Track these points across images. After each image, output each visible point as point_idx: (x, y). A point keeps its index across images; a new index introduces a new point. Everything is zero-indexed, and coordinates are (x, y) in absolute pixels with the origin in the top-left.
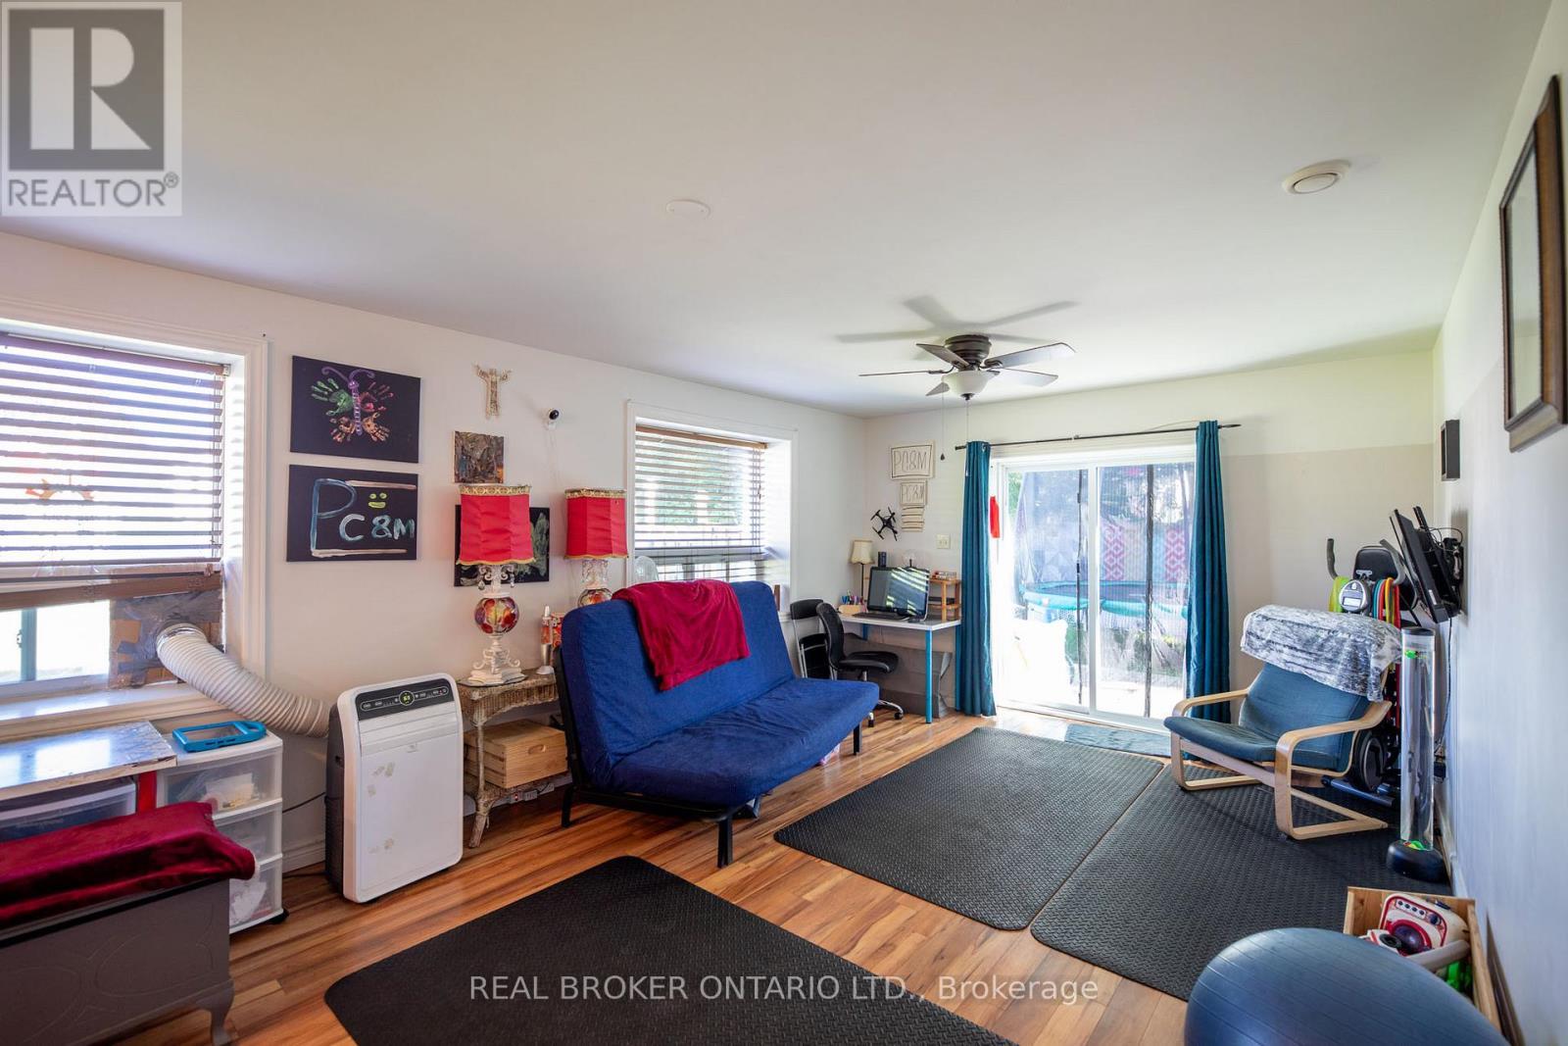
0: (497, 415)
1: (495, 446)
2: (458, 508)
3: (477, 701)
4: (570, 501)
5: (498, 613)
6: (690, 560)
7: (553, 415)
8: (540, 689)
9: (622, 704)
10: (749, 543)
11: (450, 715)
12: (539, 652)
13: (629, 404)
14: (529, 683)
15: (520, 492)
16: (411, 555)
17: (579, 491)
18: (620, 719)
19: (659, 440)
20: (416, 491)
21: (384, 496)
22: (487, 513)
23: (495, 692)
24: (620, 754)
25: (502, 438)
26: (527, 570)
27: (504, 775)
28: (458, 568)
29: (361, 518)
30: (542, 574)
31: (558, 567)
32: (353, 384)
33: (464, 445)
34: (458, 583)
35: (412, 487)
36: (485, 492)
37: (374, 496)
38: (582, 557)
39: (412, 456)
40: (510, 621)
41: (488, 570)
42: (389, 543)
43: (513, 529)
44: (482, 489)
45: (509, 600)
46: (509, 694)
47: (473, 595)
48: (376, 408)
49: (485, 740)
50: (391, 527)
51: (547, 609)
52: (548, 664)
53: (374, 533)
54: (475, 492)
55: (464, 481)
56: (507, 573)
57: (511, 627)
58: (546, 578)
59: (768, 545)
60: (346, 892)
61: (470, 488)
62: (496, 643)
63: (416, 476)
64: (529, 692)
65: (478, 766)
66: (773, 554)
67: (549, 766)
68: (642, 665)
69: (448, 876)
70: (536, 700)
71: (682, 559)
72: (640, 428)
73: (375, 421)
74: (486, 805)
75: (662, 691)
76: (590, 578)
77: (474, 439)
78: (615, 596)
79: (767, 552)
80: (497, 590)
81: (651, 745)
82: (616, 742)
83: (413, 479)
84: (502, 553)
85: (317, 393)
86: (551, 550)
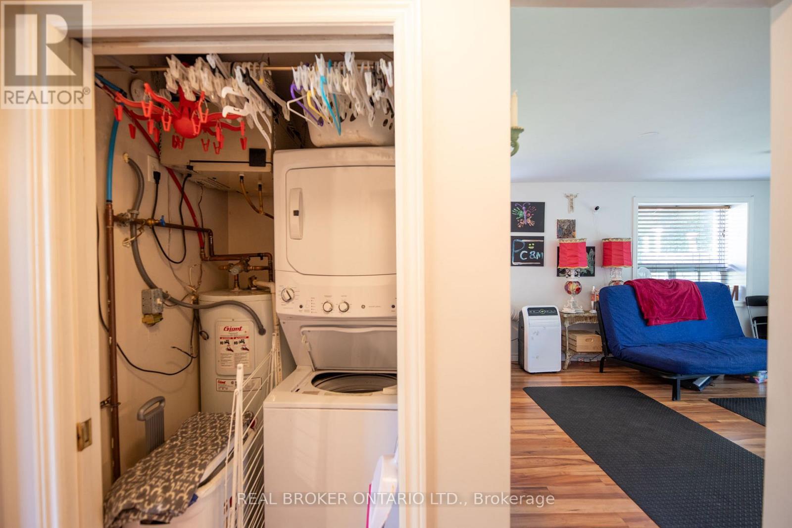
0: (573, 211)
1: (572, 223)
2: (558, 248)
3: (566, 318)
4: (604, 243)
5: (573, 287)
6: (673, 270)
7: (597, 209)
8: (591, 318)
9: (627, 327)
10: (718, 262)
11: (557, 319)
12: (591, 304)
13: (634, 198)
14: (586, 315)
15: (582, 241)
16: (542, 265)
17: (608, 239)
18: (626, 333)
19: (653, 212)
20: (544, 242)
21: (533, 244)
22: (569, 250)
23: (572, 315)
24: (625, 346)
25: (575, 220)
26: (585, 272)
27: (576, 346)
28: (558, 270)
29: (526, 252)
30: (592, 273)
31: (598, 270)
32: (524, 208)
33: (560, 224)
34: (558, 275)
35: (542, 241)
36: (569, 242)
37: (530, 245)
38: (610, 267)
39: (542, 230)
40: (578, 290)
41: (570, 271)
42: (535, 260)
43: (579, 255)
44: (567, 241)
45: (578, 282)
46: (578, 317)
47: (564, 280)
48: (531, 214)
49: (568, 334)
50: (535, 255)
51: (594, 287)
52: (594, 309)
53: (530, 257)
54: (565, 242)
55: (560, 238)
56: (577, 272)
57: (578, 293)
58: (593, 275)
59: (731, 263)
60: (525, 368)
61: (563, 240)
62: (572, 298)
63: (543, 237)
64: (586, 318)
65: (566, 341)
66: (734, 268)
67: (594, 348)
68: (638, 313)
69: (556, 374)
70: (589, 322)
71: (669, 269)
72: (640, 207)
73: (530, 219)
74: (569, 356)
75: (648, 326)
76: (613, 276)
77: (564, 222)
78: (625, 283)
79: (730, 267)
80: (573, 278)
81: (641, 346)
82: (623, 341)
83: (542, 238)
84: (576, 264)
85: (514, 213)
86: (596, 263)
